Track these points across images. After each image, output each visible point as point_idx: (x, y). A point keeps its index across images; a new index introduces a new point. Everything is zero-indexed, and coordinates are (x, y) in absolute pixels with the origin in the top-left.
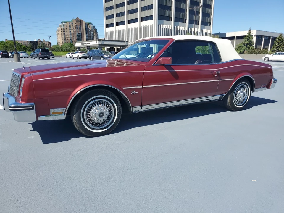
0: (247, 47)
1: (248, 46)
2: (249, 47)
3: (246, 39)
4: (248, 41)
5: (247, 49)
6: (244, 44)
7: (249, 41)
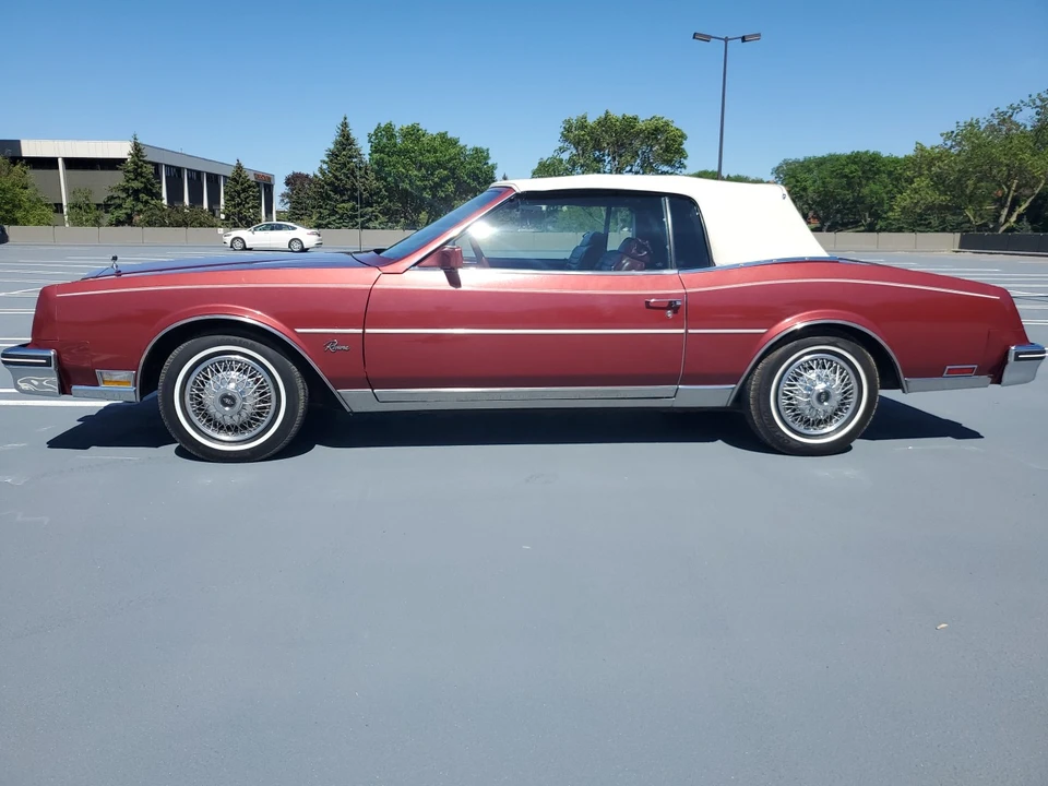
0: (137, 199)
1: (143, 197)
2: (147, 202)
3: (128, 172)
4: (136, 179)
5: (141, 206)
6: (125, 190)
7: (143, 180)
